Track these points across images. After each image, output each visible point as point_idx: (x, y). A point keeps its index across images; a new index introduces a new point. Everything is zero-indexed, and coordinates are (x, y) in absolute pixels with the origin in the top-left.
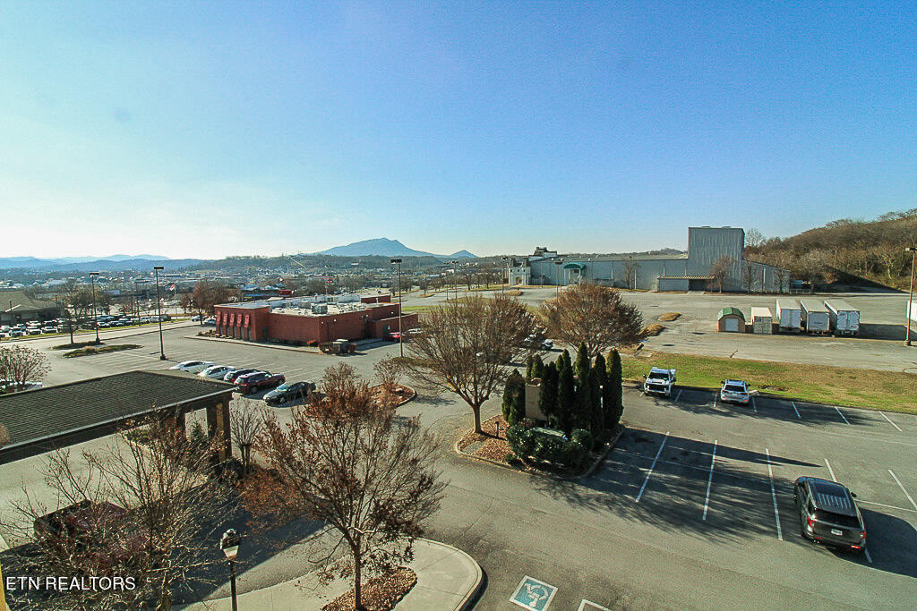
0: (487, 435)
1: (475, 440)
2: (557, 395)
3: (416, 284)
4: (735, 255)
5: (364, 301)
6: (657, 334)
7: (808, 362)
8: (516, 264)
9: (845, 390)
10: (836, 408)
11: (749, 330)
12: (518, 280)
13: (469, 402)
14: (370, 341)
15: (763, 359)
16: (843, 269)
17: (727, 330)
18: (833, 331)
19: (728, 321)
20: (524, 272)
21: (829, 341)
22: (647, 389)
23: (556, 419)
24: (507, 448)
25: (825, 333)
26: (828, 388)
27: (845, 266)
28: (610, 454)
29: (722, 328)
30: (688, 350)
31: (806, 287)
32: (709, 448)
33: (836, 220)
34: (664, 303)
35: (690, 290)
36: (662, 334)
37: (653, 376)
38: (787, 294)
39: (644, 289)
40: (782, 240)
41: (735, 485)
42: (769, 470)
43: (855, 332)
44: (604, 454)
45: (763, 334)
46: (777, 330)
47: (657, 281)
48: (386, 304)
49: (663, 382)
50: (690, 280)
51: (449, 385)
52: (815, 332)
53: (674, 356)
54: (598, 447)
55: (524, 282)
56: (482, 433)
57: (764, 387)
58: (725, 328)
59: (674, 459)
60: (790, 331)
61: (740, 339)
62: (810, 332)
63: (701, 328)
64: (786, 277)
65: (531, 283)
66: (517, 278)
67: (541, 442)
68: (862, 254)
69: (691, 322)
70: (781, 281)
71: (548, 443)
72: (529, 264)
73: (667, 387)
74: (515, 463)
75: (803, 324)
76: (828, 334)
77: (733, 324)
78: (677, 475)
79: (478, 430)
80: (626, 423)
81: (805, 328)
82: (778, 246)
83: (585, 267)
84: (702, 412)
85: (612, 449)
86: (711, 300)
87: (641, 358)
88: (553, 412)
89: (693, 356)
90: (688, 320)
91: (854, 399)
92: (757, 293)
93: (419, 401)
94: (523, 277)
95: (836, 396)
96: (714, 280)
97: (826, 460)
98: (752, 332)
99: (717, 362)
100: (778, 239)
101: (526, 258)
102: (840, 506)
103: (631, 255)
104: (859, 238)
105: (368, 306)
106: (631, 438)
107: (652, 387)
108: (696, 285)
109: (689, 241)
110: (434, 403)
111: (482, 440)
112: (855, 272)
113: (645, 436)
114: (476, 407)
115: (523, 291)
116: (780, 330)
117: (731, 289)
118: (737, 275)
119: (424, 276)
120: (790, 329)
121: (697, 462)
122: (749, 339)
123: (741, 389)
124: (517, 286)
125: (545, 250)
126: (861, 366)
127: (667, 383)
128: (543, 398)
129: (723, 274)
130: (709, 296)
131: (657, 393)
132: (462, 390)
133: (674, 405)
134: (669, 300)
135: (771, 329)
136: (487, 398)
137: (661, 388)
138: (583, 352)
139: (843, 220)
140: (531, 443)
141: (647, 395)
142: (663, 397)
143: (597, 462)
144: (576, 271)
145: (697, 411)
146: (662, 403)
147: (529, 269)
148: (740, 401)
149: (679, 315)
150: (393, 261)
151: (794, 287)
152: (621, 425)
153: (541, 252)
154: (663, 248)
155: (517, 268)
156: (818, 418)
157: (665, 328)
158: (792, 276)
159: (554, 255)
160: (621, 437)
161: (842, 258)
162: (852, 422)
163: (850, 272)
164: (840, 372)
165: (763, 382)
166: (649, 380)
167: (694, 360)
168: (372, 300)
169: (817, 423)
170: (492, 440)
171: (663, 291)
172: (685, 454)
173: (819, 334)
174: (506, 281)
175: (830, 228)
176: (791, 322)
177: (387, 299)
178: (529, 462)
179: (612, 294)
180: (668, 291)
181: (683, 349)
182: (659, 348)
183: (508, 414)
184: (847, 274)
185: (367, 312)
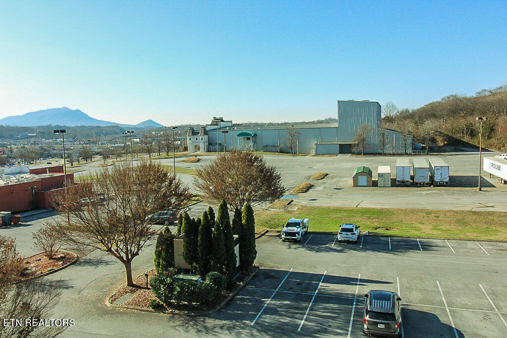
0: (138, 287)
1: (126, 293)
2: (197, 245)
3: (97, 154)
4: (373, 124)
5: (33, 172)
6: (306, 191)
7: (410, 207)
8: (194, 133)
9: (431, 227)
10: (418, 240)
11: (375, 184)
12: (197, 148)
13: (121, 258)
14: (38, 212)
15: (379, 207)
16: (450, 134)
17: (359, 185)
18: (432, 183)
19: (360, 177)
20: (202, 141)
21: (429, 190)
22: (283, 236)
23: (197, 266)
24: (152, 295)
25: (426, 184)
26: (420, 225)
27: (452, 132)
28: (242, 290)
29: (356, 184)
30: (327, 203)
31: (423, 148)
32: (318, 277)
33: (448, 95)
34: (318, 164)
35: (340, 153)
36: (310, 191)
37: (289, 225)
38: (410, 155)
39: (305, 153)
40: (410, 111)
41: (329, 303)
42: (356, 290)
43: (447, 183)
44: (236, 291)
45: (384, 187)
46: (395, 183)
47: (314, 146)
48: (56, 175)
49: (295, 229)
50: (340, 145)
51: (100, 245)
52: (420, 184)
53: (314, 208)
54: (231, 287)
55: (202, 150)
56: (134, 286)
57: (376, 229)
58: (357, 184)
59: (291, 289)
60: (403, 184)
61: (368, 191)
62: (417, 184)
63: (340, 185)
64: (409, 141)
65: (209, 151)
66: (196, 146)
67: (179, 286)
68: (462, 122)
69: (335, 180)
70: (406, 144)
71: (185, 286)
72: (206, 133)
73: (298, 233)
74: (158, 307)
75: (412, 178)
76: (429, 185)
77: (363, 180)
78: (288, 300)
79: (130, 283)
80: (262, 265)
81: (413, 181)
82: (407, 116)
83: (255, 135)
84: (322, 251)
85: (244, 286)
86: (354, 161)
87: (289, 212)
88: (195, 261)
89: (329, 208)
90: (332, 178)
91: (435, 232)
92: (390, 155)
93: (80, 264)
94: (202, 145)
95: (422, 231)
96: (358, 145)
97: (398, 278)
98: (377, 186)
99: (346, 211)
100: (407, 111)
101: (204, 128)
102: (385, 307)
103: (293, 125)
104: (461, 110)
105: (37, 177)
106: (262, 276)
107: (287, 234)
108: (345, 149)
109: (339, 112)
110: (95, 265)
111: (132, 292)
112: (458, 136)
113: (273, 274)
114: (127, 263)
115: (200, 157)
116: (397, 183)
117: (371, 152)
118: (375, 140)
119: (109, 145)
120: (403, 182)
121: (307, 289)
122: (374, 192)
123: (351, 230)
124: (196, 153)
125: (222, 121)
126: (444, 208)
127: (299, 230)
128: (187, 250)
129: (364, 140)
130: (354, 157)
131: (292, 239)
132: (114, 248)
133: (304, 247)
134: (322, 162)
135: (390, 182)
136: (137, 254)
137: (293, 234)
138: (223, 208)
139: (452, 96)
140: (170, 288)
141: (284, 241)
142: (296, 242)
143: (229, 298)
144: (248, 139)
145: (318, 251)
146: (294, 246)
147: (206, 137)
148: (351, 240)
149: (327, 174)
150: (55, 132)
151: (416, 149)
152: (255, 267)
153: (217, 121)
154: (327, 118)
155: (196, 137)
156: (403, 248)
157: (313, 186)
158: (413, 140)
159: (229, 124)
160: (254, 276)
161: (449, 126)
162: (424, 249)
163: (454, 136)
164: (429, 213)
165: (376, 225)
166: (285, 229)
167: (329, 211)
168: (43, 171)
169: (401, 252)
170: (142, 291)
171: (319, 155)
172: (299, 284)
173: (422, 185)
174: (186, 149)
175: (444, 101)
176: (403, 176)
177: (59, 169)
178: (170, 305)
179: (256, 158)
180: (323, 155)
181: (324, 202)
182: (304, 203)
183: (159, 266)
184: (453, 138)
185: (35, 182)
